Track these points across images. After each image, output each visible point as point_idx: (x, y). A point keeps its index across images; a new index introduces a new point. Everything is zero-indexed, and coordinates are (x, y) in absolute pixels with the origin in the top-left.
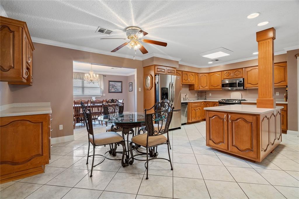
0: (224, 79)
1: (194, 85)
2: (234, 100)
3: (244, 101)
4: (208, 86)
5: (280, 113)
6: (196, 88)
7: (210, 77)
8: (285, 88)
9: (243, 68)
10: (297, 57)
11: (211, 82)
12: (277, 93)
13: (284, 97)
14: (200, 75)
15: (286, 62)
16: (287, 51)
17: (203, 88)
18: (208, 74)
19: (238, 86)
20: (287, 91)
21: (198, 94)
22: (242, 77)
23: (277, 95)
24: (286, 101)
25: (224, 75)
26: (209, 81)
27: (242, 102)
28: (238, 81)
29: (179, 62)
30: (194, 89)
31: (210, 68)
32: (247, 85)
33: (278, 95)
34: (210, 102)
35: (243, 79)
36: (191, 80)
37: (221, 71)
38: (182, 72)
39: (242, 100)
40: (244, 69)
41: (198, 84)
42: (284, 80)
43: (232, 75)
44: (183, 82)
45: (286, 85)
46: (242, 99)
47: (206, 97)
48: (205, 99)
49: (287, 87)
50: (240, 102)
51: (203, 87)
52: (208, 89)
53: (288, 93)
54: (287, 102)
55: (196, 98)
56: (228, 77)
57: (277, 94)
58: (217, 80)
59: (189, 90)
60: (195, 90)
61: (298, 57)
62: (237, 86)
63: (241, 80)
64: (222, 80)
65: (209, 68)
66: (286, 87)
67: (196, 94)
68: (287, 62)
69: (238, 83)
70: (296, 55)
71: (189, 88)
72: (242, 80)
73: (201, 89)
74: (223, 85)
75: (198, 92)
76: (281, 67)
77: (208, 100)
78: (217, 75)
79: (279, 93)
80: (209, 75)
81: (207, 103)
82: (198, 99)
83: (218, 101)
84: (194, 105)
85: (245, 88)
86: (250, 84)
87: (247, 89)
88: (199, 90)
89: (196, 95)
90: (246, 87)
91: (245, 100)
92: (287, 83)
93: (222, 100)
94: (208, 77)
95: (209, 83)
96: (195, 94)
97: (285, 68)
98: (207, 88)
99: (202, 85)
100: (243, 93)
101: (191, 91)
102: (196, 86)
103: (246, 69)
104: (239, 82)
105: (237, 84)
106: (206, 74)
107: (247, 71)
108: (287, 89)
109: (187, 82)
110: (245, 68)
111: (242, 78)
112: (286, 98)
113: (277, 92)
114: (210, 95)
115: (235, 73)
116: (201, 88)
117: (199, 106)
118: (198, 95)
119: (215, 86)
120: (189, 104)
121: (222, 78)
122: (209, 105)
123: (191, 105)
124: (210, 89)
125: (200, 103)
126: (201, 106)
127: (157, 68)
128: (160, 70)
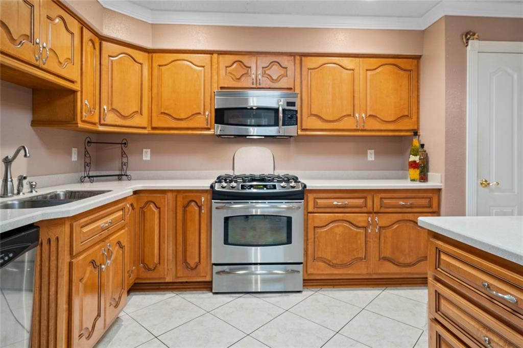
0: (223, 88)
1: (74, 92)
4: (145, 111)
7: (156, 71)
8: (409, 138)
9: (294, 55)
10: (468, 40)
11: (159, 95)
12: (371, 154)
17: (120, 121)
20: (422, 146)
21: (86, 152)
22: (291, 89)
23: (369, 159)
24: (423, 178)
25: (222, 72)
26: (151, 89)
30: (69, 121)
32: (307, 122)
33: (373, 159)
34: (164, 192)
37: (210, 53)
40: (298, 57)
41: (94, 96)
42: (406, 113)
43: (255, 75)
45: (411, 128)
47: (124, 164)
48: (122, 177)
49: (416, 133)
51: (124, 117)
52: (145, 128)
55: (75, 171)
57: (369, 155)
58: (192, 90)
59: (34, 123)
60: (79, 124)
61: (470, 42)
62: (281, 123)
64: (215, 89)
65: (155, 26)
66: (410, 133)
67: (75, 151)
69: (284, 110)
73: (111, 124)
75: (90, 142)
76: (402, 72)
78: (195, 66)
81: (145, 198)
82: (86, 179)
83: (205, 184)
84: (93, 231)
85: (300, 133)
86: (319, 120)
88: (101, 128)
89: (74, 158)
90: (305, 129)
92: (420, 123)
94: (146, 68)
95: (151, 98)
96: (70, 153)
97: (410, 75)
98: (138, 121)
99: (114, 107)
102: (85, 101)
103: (304, 59)
105: (281, 115)
106: (137, 55)
107: (309, 69)
110: (305, 55)
112: (424, 167)
113: (369, 151)
114: (147, 156)
115: (266, 70)
116: (111, 118)
118: (85, 154)
119: (182, 116)
120: (53, 233)
121: (215, 85)
122: (156, 211)
123: (67, 240)
124: (153, 128)
125: (123, 209)
126: (125, 226)
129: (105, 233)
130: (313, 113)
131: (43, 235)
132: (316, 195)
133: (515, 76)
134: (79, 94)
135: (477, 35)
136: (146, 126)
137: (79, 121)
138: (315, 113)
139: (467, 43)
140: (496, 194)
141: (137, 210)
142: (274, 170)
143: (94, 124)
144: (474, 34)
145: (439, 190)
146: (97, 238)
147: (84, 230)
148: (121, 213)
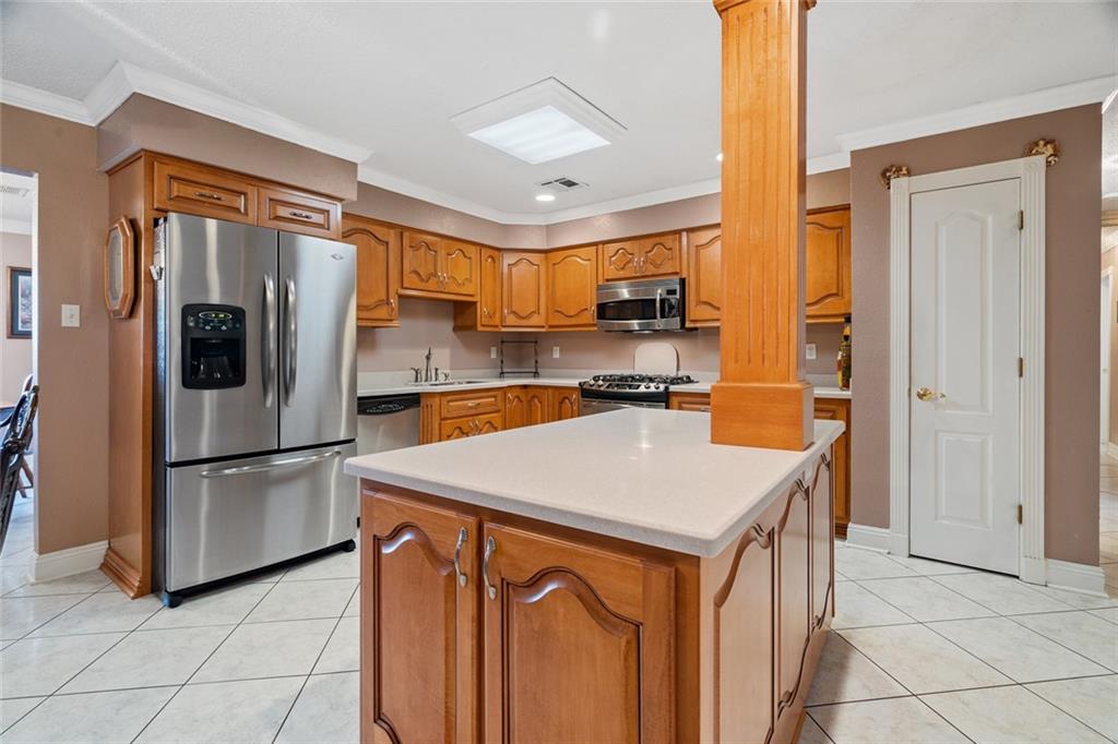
0: (608, 280)
1: (475, 303)
2: (642, 379)
3: (684, 382)
4: (542, 310)
5: (828, 458)
6: (485, 321)
7: (551, 270)
8: (840, 327)
9: (679, 232)
10: (889, 179)
11: (553, 292)
12: (810, 349)
13: (836, 366)
14: (509, 259)
15: (847, 208)
16: (854, 154)
17: (518, 322)
18: (543, 255)
19: (662, 316)
20: (847, 338)
21: (502, 351)
22: (677, 273)
23: (808, 358)
24: (846, 385)
25: (607, 263)
26: (547, 288)
27: (673, 388)
28: (659, 291)
29: (359, 168)
30: (473, 327)
31: (550, 229)
32: (695, 312)
33: (814, 357)
34: (546, 387)
35: (683, 282)
36: (460, 278)
37: (595, 244)
38: (402, 234)
39: (677, 380)
40: (684, 234)
41: (494, 302)
42: (834, 291)
43: (638, 263)
44: (405, 285)
45: (843, 311)
46: (681, 374)
47: (536, 362)
48: (536, 374)
49: (848, 320)
50: (667, 388)
51: (524, 318)
52: (543, 327)
53: (853, 350)
54: (849, 393)
55: (495, 368)
56: (622, 274)
57: (809, 352)
58: (580, 286)
59: (454, 329)
60: (480, 328)
61: (893, 182)
62: (658, 315)
63: (671, 287)
64: (600, 283)
65: (548, 227)
66: (843, 320)
67: (494, 349)
68: (849, 208)
69: (662, 301)
70: (887, 170)
71: (455, 318)
72: (678, 287)
73: (512, 325)
74: (603, 311)
75: (502, 342)
76: (827, 232)
77: (544, 377)
78: (581, 261)
79: (817, 348)
80: (547, 258)
82: (502, 375)
83: (575, 383)
84: (460, 407)
85: (688, 325)
86: (709, 308)
87: (696, 329)
88: (506, 330)
89: (493, 355)
90: (692, 321)
91: (689, 380)
92: (849, 303)
93: (596, 378)
94: (542, 268)
95: (547, 298)
96: (489, 352)
97: (841, 234)
98: (535, 320)
99: (514, 309)
100: (682, 345)
101: (464, 333)
102: (483, 310)
103: (692, 235)
104: (665, 296)
105: (658, 305)
106: (535, 258)
107: (697, 246)
108: (847, 331)
109: (432, 285)
110: (691, 230)
111: (676, 279)
112: (846, 369)
113: (810, 346)
114: (557, 354)
115: (650, 254)
116: (511, 319)
117: (489, 409)
118: (501, 353)
119: (572, 314)
120: (429, 401)
121: (600, 278)
122: (539, 405)
123: (438, 408)
124: (551, 327)
125: (495, 397)
126: (498, 411)
127: (172, 173)
128: (206, 191)
129: (473, 412)
130: (702, 299)
131: (423, 402)
132: (679, 399)
133: (990, 219)
134: (479, 304)
135: (904, 169)
136: (543, 324)
137: (479, 325)
138: (705, 300)
139: (889, 184)
140: (948, 411)
141: (525, 402)
142: (678, 370)
143: (497, 326)
144: (899, 169)
145: (849, 401)
146: (464, 413)
147: (451, 404)
148: (493, 399)
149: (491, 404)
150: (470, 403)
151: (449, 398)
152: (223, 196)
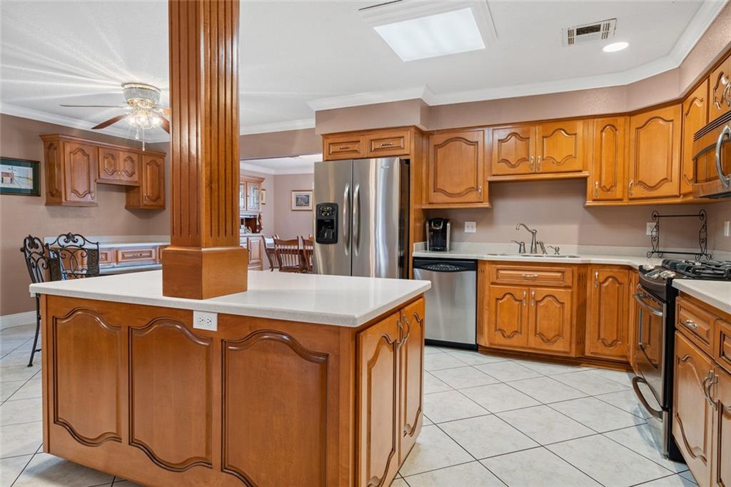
6: (596, 195)
17: (646, 193)
18: (678, 106)
25: (712, 99)
26: (681, 147)
31: (682, 70)
36: (559, 157)
37: (707, 76)
41: (614, 175)
44: (494, 174)
51: (653, 188)
60: (590, 203)
65: (680, 68)
73: (640, 196)
78: (698, 105)
80: (682, 109)
84: (512, 276)
94: (677, 123)
109: (522, 169)
116: (638, 191)
117: (554, 283)
123: (488, 274)
124: (683, 195)
125: (563, 272)
126: (566, 287)
127: (331, 142)
128: (344, 146)
129: (530, 283)
131: (480, 267)
134: (589, 178)
136: (675, 193)
137: (589, 200)
143: (620, 200)
146: (517, 281)
147: (501, 272)
148: (560, 274)
149: (555, 279)
150: (529, 274)
151: (499, 266)
152: (349, 146)
